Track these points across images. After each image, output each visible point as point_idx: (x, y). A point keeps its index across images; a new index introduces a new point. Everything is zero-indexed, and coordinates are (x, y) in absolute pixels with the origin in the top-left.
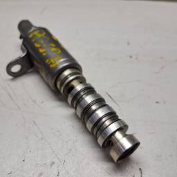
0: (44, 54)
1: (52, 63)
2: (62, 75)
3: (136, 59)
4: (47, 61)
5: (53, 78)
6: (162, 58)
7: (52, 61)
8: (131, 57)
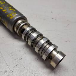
0: (6, 12)
1: (10, 17)
2: (17, 23)
3: (56, 20)
4: (8, 15)
5: (12, 25)
6: (68, 20)
7: (11, 15)
8: (53, 19)
